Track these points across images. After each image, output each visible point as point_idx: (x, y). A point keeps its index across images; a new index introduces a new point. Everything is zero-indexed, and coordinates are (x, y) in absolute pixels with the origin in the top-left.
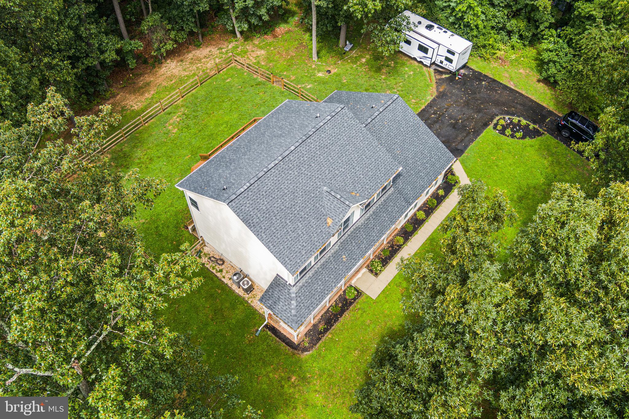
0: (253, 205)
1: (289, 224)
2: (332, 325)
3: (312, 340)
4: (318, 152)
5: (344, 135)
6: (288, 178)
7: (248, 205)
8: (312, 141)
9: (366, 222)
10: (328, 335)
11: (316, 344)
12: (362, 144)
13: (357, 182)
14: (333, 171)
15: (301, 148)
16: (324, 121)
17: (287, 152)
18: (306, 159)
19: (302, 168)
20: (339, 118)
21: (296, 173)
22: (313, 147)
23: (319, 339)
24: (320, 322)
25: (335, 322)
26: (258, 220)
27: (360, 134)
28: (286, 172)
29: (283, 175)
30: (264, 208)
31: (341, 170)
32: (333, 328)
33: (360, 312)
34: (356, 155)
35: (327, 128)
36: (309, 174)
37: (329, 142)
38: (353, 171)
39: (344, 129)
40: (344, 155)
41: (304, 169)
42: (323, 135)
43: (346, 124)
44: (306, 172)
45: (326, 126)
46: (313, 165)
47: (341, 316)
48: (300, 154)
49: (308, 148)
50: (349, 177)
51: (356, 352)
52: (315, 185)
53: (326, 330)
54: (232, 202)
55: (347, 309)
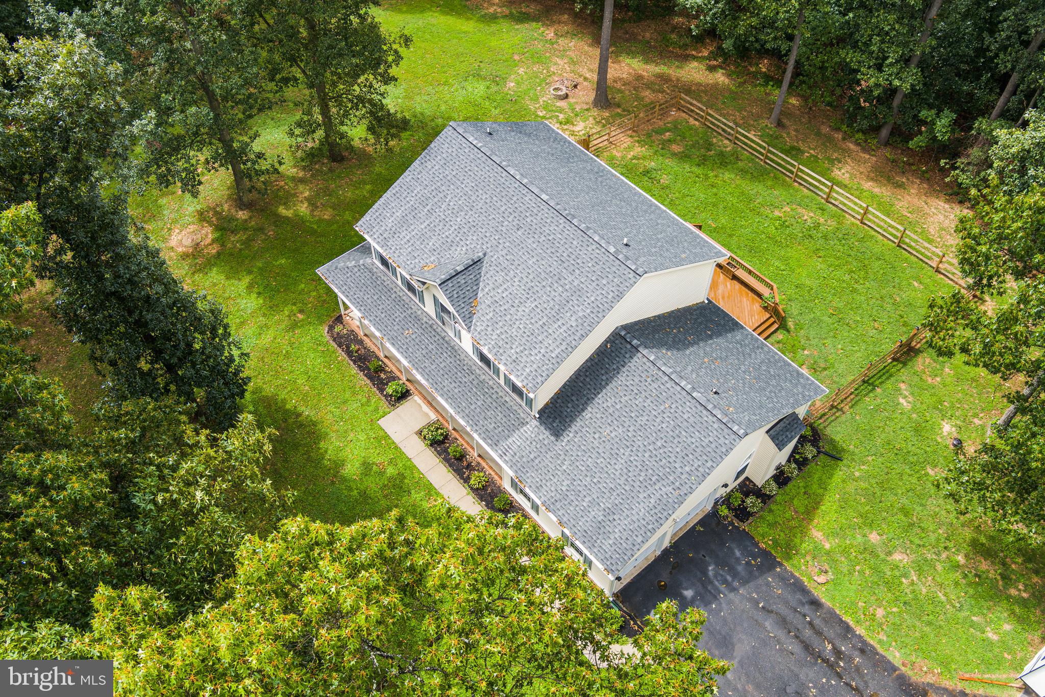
0: (450, 157)
1: (425, 210)
2: (355, 363)
3: (342, 337)
4: (544, 238)
5: (582, 280)
6: (495, 198)
7: (450, 151)
8: (561, 227)
9: (465, 368)
10: (342, 355)
11: (334, 340)
12: (568, 314)
13: (497, 310)
14: (513, 267)
15: (546, 210)
16: (603, 243)
17: (536, 191)
18: (528, 220)
19: (512, 217)
20: (614, 269)
21: (503, 209)
22: (551, 229)
23: (340, 345)
24: (365, 348)
25: (359, 367)
26: (429, 167)
27: (588, 311)
28: (503, 194)
29: (498, 190)
30: (447, 172)
31: (516, 280)
32: (352, 363)
33: (365, 400)
34: (545, 306)
35: (590, 249)
36: (504, 229)
37: (565, 255)
38: (517, 301)
39: (593, 278)
40: (544, 284)
41: (510, 220)
42: (575, 243)
43: (604, 282)
44: (506, 223)
45: (594, 247)
46: (519, 233)
47: (366, 375)
48: (535, 211)
49: (548, 221)
50: (504, 295)
51: (307, 388)
52: (486, 240)
53: (349, 353)
54: (453, 131)
55: (374, 385)
